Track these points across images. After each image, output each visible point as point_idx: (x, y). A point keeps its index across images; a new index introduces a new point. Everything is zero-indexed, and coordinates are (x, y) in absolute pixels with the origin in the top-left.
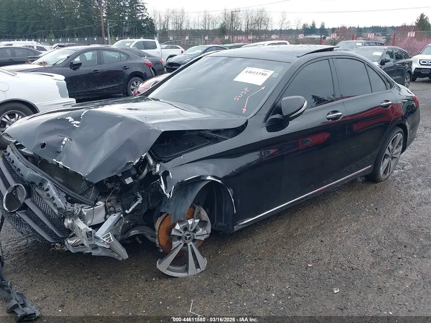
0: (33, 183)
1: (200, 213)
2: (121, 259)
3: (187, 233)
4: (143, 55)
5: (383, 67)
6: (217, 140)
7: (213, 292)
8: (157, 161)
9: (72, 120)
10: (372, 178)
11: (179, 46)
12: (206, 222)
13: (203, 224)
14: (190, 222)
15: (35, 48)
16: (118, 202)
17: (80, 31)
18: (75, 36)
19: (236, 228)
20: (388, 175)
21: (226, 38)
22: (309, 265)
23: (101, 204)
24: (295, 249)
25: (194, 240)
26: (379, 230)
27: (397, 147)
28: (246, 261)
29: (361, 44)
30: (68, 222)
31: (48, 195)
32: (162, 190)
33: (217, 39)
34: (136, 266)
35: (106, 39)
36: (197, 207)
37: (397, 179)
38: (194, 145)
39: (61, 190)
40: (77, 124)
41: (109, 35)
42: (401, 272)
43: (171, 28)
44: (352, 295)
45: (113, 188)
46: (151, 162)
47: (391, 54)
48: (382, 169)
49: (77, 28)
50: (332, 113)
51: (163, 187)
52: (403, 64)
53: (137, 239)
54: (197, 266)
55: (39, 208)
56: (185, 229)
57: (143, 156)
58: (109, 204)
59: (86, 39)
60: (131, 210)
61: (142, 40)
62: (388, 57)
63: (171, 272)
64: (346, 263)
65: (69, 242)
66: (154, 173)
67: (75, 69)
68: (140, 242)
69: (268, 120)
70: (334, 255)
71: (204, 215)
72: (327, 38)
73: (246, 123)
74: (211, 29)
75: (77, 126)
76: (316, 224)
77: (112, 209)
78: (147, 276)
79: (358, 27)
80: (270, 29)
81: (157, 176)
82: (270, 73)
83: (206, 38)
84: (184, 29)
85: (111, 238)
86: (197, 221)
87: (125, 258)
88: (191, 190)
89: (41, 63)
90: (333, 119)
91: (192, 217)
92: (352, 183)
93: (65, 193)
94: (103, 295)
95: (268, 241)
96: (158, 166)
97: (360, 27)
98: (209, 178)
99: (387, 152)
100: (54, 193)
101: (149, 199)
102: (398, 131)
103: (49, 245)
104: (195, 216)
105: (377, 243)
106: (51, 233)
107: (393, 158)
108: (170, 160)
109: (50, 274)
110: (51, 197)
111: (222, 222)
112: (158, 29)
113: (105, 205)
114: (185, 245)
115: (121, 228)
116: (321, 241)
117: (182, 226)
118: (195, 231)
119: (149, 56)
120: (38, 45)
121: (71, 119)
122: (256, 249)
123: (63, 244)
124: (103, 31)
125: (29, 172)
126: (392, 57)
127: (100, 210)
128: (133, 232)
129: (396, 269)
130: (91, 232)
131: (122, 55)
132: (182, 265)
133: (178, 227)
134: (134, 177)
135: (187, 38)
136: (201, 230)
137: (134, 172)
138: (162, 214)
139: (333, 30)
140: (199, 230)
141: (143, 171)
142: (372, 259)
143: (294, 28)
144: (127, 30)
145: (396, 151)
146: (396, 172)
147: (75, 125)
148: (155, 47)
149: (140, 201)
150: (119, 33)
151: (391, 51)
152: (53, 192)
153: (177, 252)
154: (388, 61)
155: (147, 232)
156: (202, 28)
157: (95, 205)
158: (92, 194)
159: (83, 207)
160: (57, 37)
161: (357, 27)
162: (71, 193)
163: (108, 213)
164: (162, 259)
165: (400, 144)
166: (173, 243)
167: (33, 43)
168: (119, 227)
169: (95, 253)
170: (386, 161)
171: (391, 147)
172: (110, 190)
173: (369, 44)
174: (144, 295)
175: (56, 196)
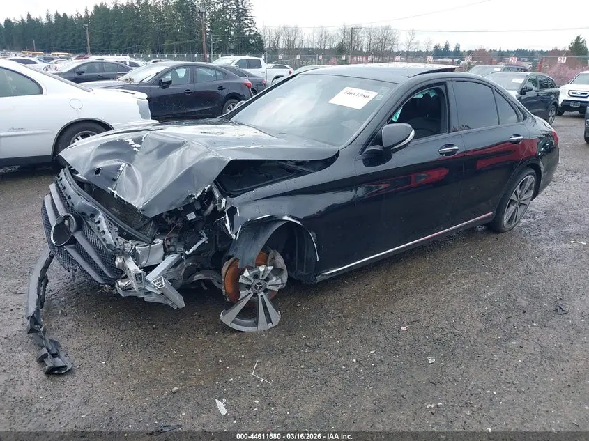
0: (83, 214)
1: (274, 258)
2: (176, 308)
3: (257, 281)
4: (243, 75)
5: (523, 97)
6: (300, 173)
7: (283, 353)
8: (224, 195)
9: (133, 142)
10: (493, 227)
11: (287, 66)
12: (281, 270)
13: (277, 271)
14: (262, 269)
15: (128, 63)
16: (179, 240)
17: (180, 47)
18: (175, 52)
19: (319, 278)
20: (513, 225)
21: (343, 58)
22: (403, 328)
23: (159, 241)
24: (388, 307)
25: (266, 291)
26: (494, 291)
27: (527, 191)
28: (328, 318)
29: (499, 70)
30: (119, 261)
31: (99, 229)
32: (227, 230)
33: (333, 60)
34: (199, 316)
35: (208, 56)
36: (272, 252)
37: (525, 229)
38: (272, 177)
39: (114, 223)
40: (137, 148)
41: (212, 52)
42: (514, 343)
43: (281, 45)
44: (450, 367)
45: (173, 225)
46: (217, 195)
47: (534, 81)
48: (506, 218)
49: (177, 43)
50: (446, 147)
51: (228, 226)
52: (549, 94)
53: (203, 285)
54: (269, 320)
55: (89, 242)
56: (256, 277)
57: (207, 188)
58: (168, 243)
59: (185, 55)
60: (191, 251)
61: (247, 57)
62: (530, 85)
63: (236, 325)
64: (449, 327)
65: (120, 283)
66: (218, 209)
67: (164, 88)
68: (205, 288)
69: (365, 151)
70: (434, 318)
71: (280, 262)
72: (462, 62)
73: (338, 154)
74: (327, 47)
75: (137, 150)
76: (419, 279)
77: (172, 248)
78: (210, 327)
79: (500, 51)
80: (395, 50)
81: (222, 213)
82: (373, 95)
83: (320, 57)
84: (297, 47)
85: (163, 283)
86: (270, 268)
87: (180, 307)
88: (264, 232)
89: (127, 80)
90: (447, 154)
91: (265, 263)
92: (469, 232)
93: (117, 226)
94: (155, 348)
95: (358, 295)
96: (224, 201)
97: (502, 50)
98: (286, 218)
99: (513, 197)
100: (105, 227)
101: (218, 238)
102: (529, 172)
103: (96, 286)
104: (268, 262)
105: (489, 306)
106: (101, 273)
107: (520, 205)
108: (239, 195)
109: (100, 319)
110: (100, 231)
111: (303, 271)
112: (268, 46)
113: (164, 244)
114: (255, 295)
115: (183, 270)
116: (422, 299)
117: (251, 273)
118: (267, 279)
119: (250, 75)
120: (131, 61)
121: (131, 142)
122: (343, 304)
123: (113, 286)
124: (205, 47)
125: (80, 200)
126: (535, 85)
127: (157, 249)
128: (197, 277)
129: (508, 339)
130: (140, 274)
131: (218, 74)
132: (250, 318)
133: (246, 274)
134: (197, 213)
135: (298, 57)
136: (275, 279)
137: (198, 207)
138: (230, 257)
139: (470, 53)
140: (272, 279)
141: (209, 205)
142: (480, 325)
143: (424, 50)
144: (233, 47)
145: (525, 197)
146: (524, 221)
147: (135, 149)
148: (259, 66)
149: (204, 240)
150: (223, 50)
151: (535, 78)
152: (104, 225)
153: (245, 302)
154: (531, 90)
155: (212, 276)
156: (316, 46)
157: (152, 243)
158: (150, 229)
159: (138, 244)
160: (154, 52)
161: (498, 50)
162: (125, 227)
163: (167, 253)
164: (227, 310)
165: (530, 188)
166: (241, 292)
167: (127, 59)
168: (181, 270)
169: (148, 298)
170: (512, 208)
171: (519, 191)
172: (170, 226)
173: (509, 69)
174: (203, 351)
175: (106, 231)
